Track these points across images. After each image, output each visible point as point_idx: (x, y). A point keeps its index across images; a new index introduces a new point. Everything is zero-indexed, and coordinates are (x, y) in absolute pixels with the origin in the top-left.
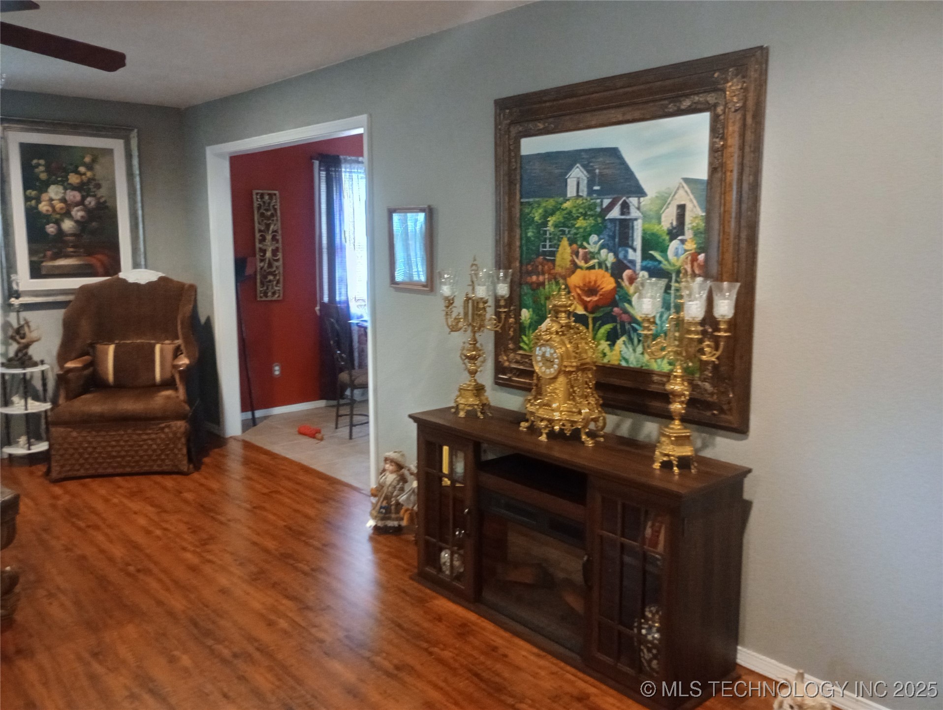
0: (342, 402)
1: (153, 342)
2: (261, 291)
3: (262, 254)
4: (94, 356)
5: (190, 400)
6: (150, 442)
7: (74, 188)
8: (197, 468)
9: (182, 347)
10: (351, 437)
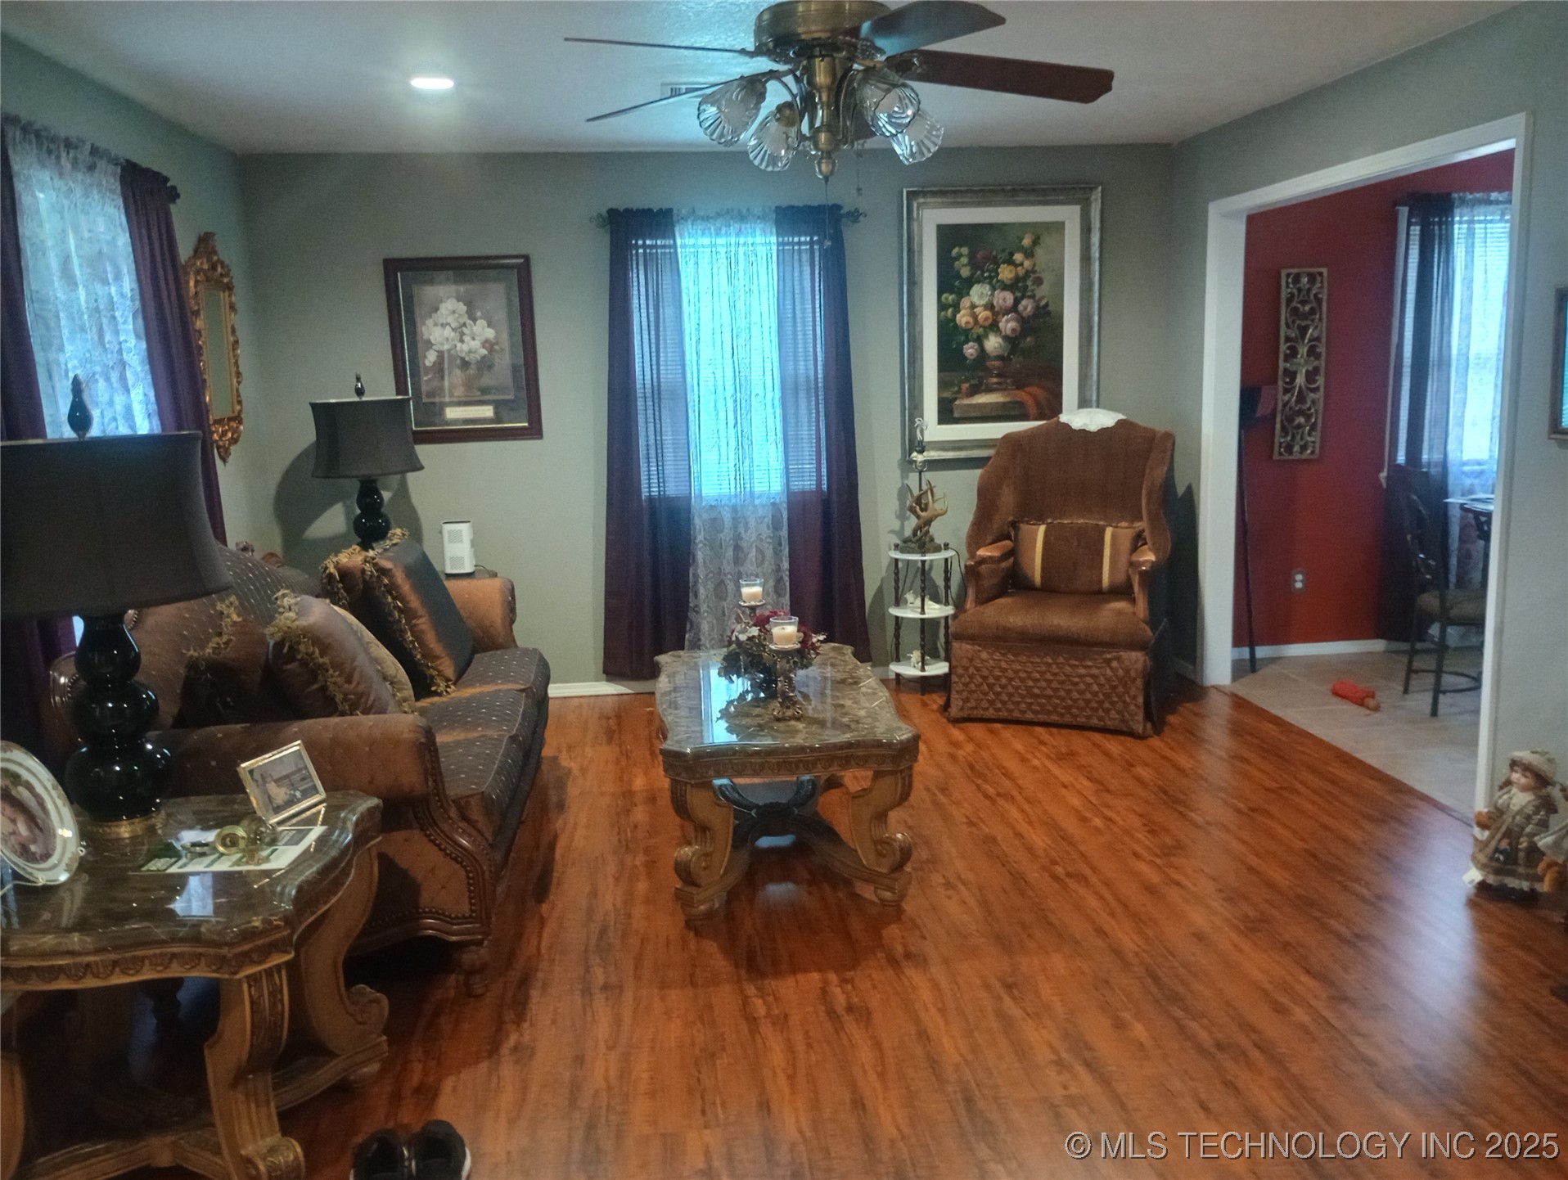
0: (1419, 646)
1: (1101, 523)
2: (1281, 443)
3: (1288, 380)
4: (1016, 541)
5: (1153, 622)
6: (1089, 680)
7: (1005, 287)
8: (1158, 730)
9: (1146, 534)
10: (1434, 712)
